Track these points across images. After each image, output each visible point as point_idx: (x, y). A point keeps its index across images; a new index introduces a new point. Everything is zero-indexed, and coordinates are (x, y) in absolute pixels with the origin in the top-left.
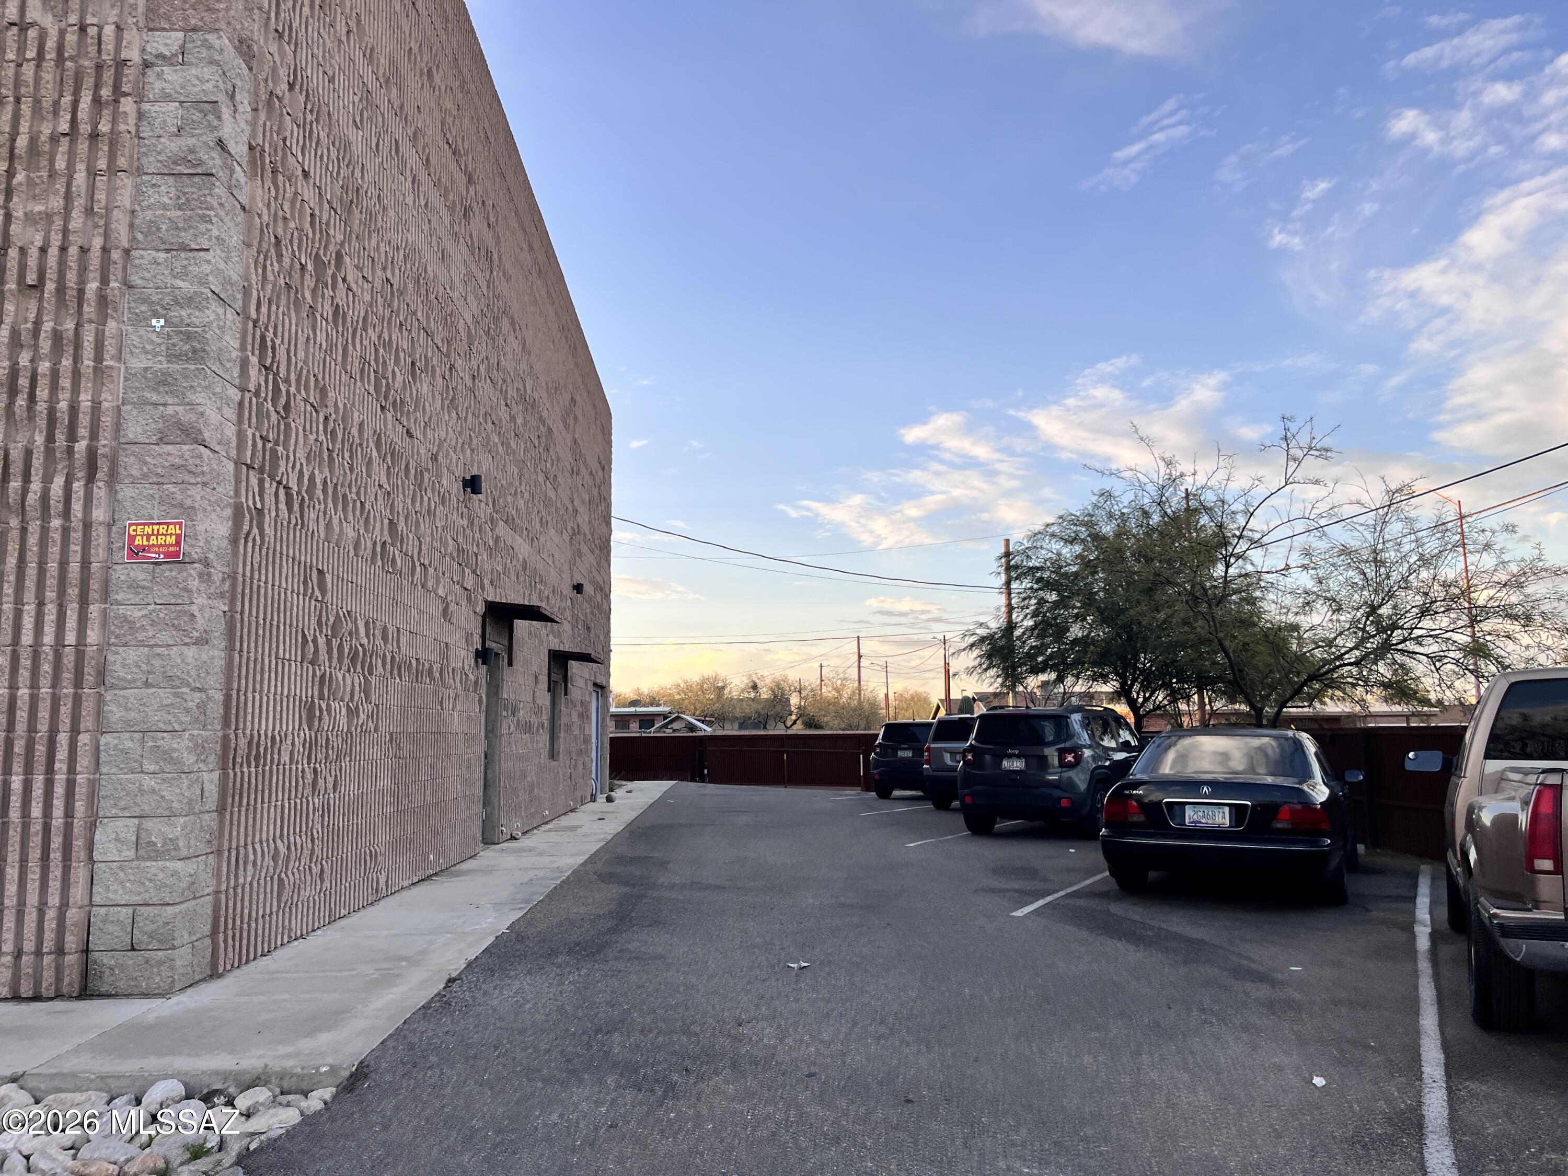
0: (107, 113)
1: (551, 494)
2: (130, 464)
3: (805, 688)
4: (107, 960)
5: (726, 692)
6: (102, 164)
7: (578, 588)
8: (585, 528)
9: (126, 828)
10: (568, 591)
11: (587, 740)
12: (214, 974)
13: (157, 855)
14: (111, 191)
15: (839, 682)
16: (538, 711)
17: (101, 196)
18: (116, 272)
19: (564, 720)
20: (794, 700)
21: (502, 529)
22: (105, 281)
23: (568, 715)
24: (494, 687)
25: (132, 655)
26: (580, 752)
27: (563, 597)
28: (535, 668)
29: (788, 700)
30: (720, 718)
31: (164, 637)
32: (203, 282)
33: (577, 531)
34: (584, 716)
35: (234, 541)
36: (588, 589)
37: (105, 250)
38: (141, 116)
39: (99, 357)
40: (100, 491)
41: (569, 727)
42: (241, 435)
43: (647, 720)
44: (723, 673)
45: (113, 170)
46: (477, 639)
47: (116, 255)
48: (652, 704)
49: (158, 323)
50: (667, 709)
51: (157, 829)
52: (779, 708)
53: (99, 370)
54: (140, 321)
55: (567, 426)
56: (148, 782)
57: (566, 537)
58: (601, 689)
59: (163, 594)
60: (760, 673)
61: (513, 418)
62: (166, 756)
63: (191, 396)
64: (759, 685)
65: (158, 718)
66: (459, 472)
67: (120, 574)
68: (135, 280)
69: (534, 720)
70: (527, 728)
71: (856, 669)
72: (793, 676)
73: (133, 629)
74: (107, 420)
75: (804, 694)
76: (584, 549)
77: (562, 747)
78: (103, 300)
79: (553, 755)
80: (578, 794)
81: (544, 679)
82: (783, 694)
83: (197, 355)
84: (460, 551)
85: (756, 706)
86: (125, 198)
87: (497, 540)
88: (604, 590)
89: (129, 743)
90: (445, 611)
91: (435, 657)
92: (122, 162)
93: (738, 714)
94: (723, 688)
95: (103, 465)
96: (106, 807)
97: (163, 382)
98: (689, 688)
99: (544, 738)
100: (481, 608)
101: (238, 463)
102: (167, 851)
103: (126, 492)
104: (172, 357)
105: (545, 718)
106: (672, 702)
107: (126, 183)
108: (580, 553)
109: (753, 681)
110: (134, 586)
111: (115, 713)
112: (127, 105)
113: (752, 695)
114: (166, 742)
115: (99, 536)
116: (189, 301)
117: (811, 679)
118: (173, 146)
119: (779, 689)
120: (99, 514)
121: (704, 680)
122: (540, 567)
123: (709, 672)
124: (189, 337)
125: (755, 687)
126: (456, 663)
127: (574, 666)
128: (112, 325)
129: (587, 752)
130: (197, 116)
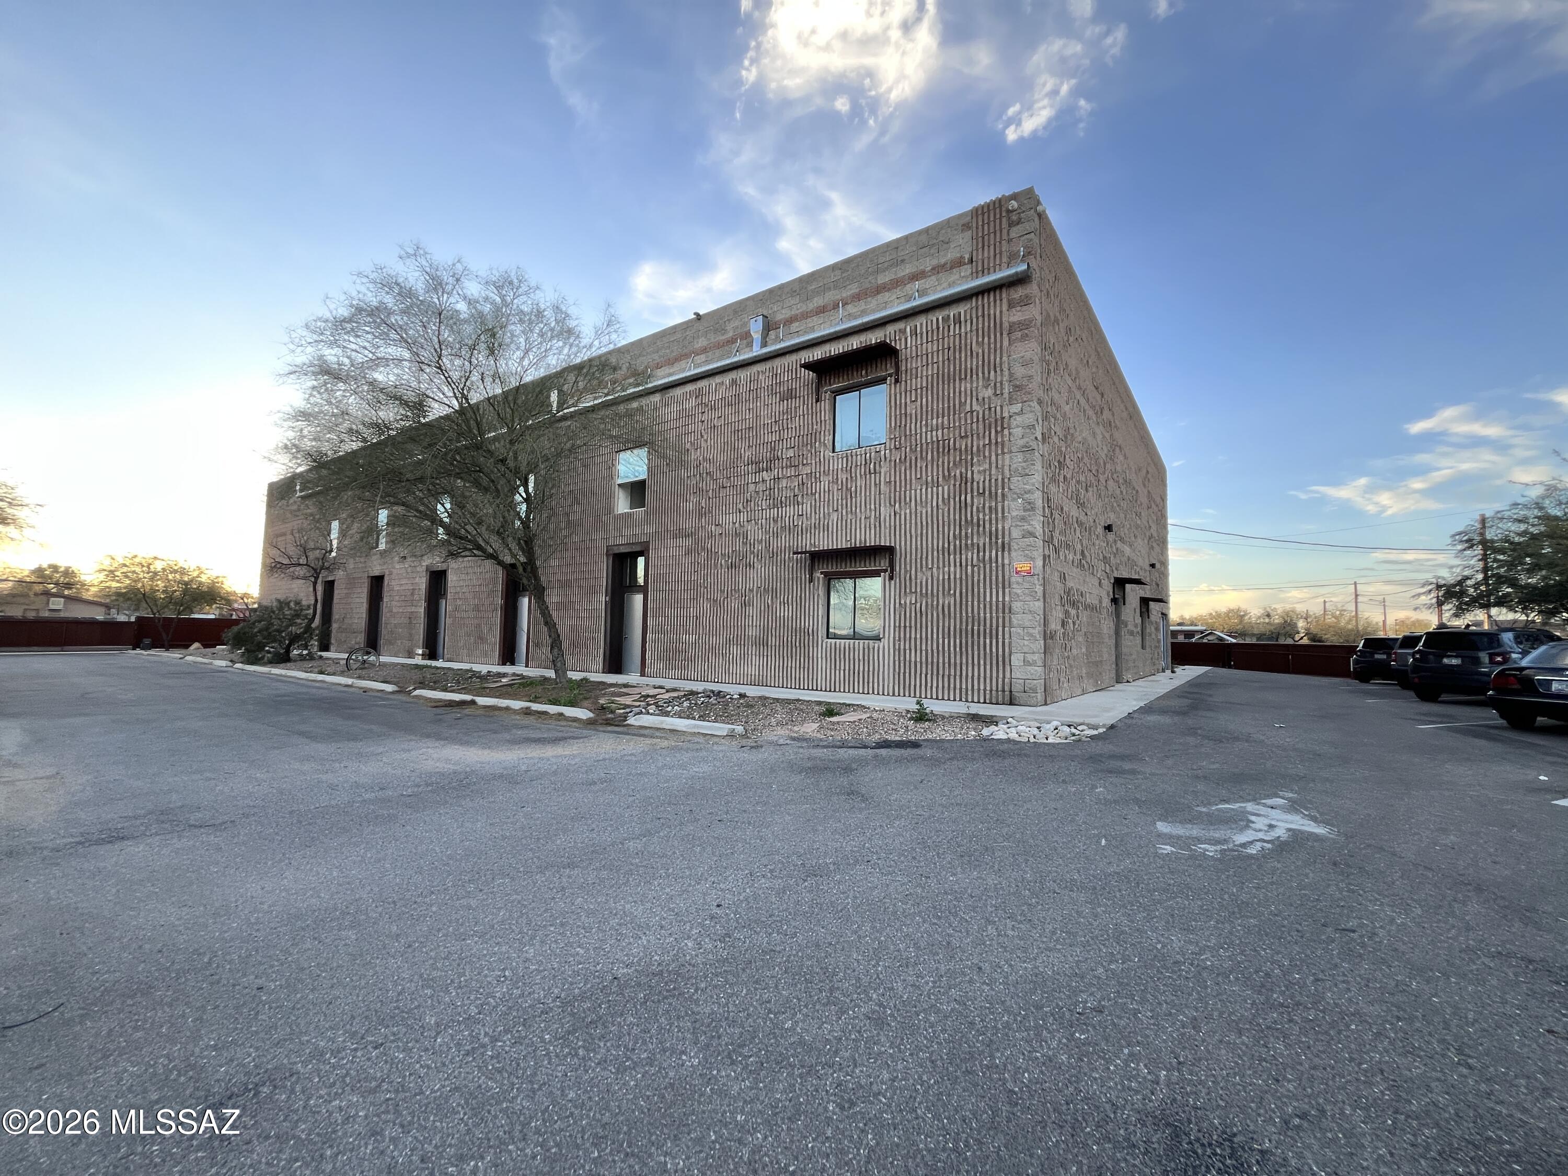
0: (999, 435)
1: (1139, 522)
2: (1014, 546)
3: (1311, 616)
4: (1016, 694)
5: (1246, 618)
6: (1000, 452)
7: (1153, 566)
8: (1155, 535)
9: (1021, 656)
10: (1148, 568)
11: (1159, 641)
12: (1046, 704)
13: (1030, 665)
14: (1003, 460)
15: (1338, 613)
16: (1136, 626)
17: (1000, 462)
18: (1006, 486)
19: (1148, 630)
20: (1301, 624)
21: (1119, 544)
22: (1003, 489)
23: (1150, 629)
24: (1118, 614)
25: (1019, 604)
26: (1156, 647)
27: (1145, 570)
28: (1134, 606)
29: (1296, 624)
30: (1243, 634)
31: (1027, 599)
32: (1034, 485)
33: (1151, 537)
34: (1157, 629)
35: (1044, 567)
36: (1158, 566)
37: (1003, 479)
38: (1010, 434)
39: (1003, 513)
40: (1006, 553)
41: (1150, 635)
42: (1044, 531)
43: (1190, 634)
44: (1243, 606)
45: (1003, 453)
46: (1111, 593)
47: (1006, 480)
48: (1191, 625)
49: (1020, 501)
50: (1204, 628)
51: (1030, 657)
52: (1288, 628)
53: (1003, 517)
54: (1014, 500)
55: (1144, 485)
56: (1026, 643)
57: (1146, 541)
58: (1164, 615)
59: (1026, 585)
60: (1274, 606)
61: (1121, 492)
62: (1031, 635)
63: (1031, 522)
64: (1272, 613)
65: (1027, 624)
66: (1103, 524)
67: (1013, 579)
68: (1012, 487)
69: (1135, 630)
70: (1131, 633)
71: (1354, 605)
72: (1300, 608)
73: (1018, 596)
74: (1007, 533)
75: (1309, 620)
76: (1155, 545)
77: (1147, 644)
78: (1003, 495)
79: (1143, 647)
80: (1155, 667)
81: (1138, 611)
82: (1291, 620)
83: (1033, 509)
84: (1105, 557)
85: (1269, 627)
86: (1007, 462)
87: (1117, 549)
88: (1164, 564)
89: (1020, 631)
90: (1100, 583)
91: (1097, 602)
92: (1006, 450)
93: (1256, 631)
94: (1244, 616)
95: (1006, 546)
96: (1014, 650)
97: (1023, 519)
98: (1219, 615)
99: (1138, 640)
100: (1112, 581)
101: (1044, 541)
102: (1033, 663)
103: (1013, 554)
104: (1025, 510)
105: (1139, 629)
106: (1207, 624)
107: (1007, 456)
108: (1152, 548)
109: (1268, 611)
110: (1018, 583)
111: (1015, 621)
112: (1006, 432)
113: (1267, 620)
114: (1031, 630)
115: (1007, 567)
116: (1029, 492)
117: (1315, 608)
118: (1021, 442)
119: (1288, 616)
120: (1006, 561)
121: (1230, 611)
122: (1135, 558)
123: (1233, 605)
124: (1030, 503)
125: (1268, 616)
126: (1104, 605)
127: (1152, 605)
128: (1006, 502)
129: (1159, 647)
130: (1028, 431)
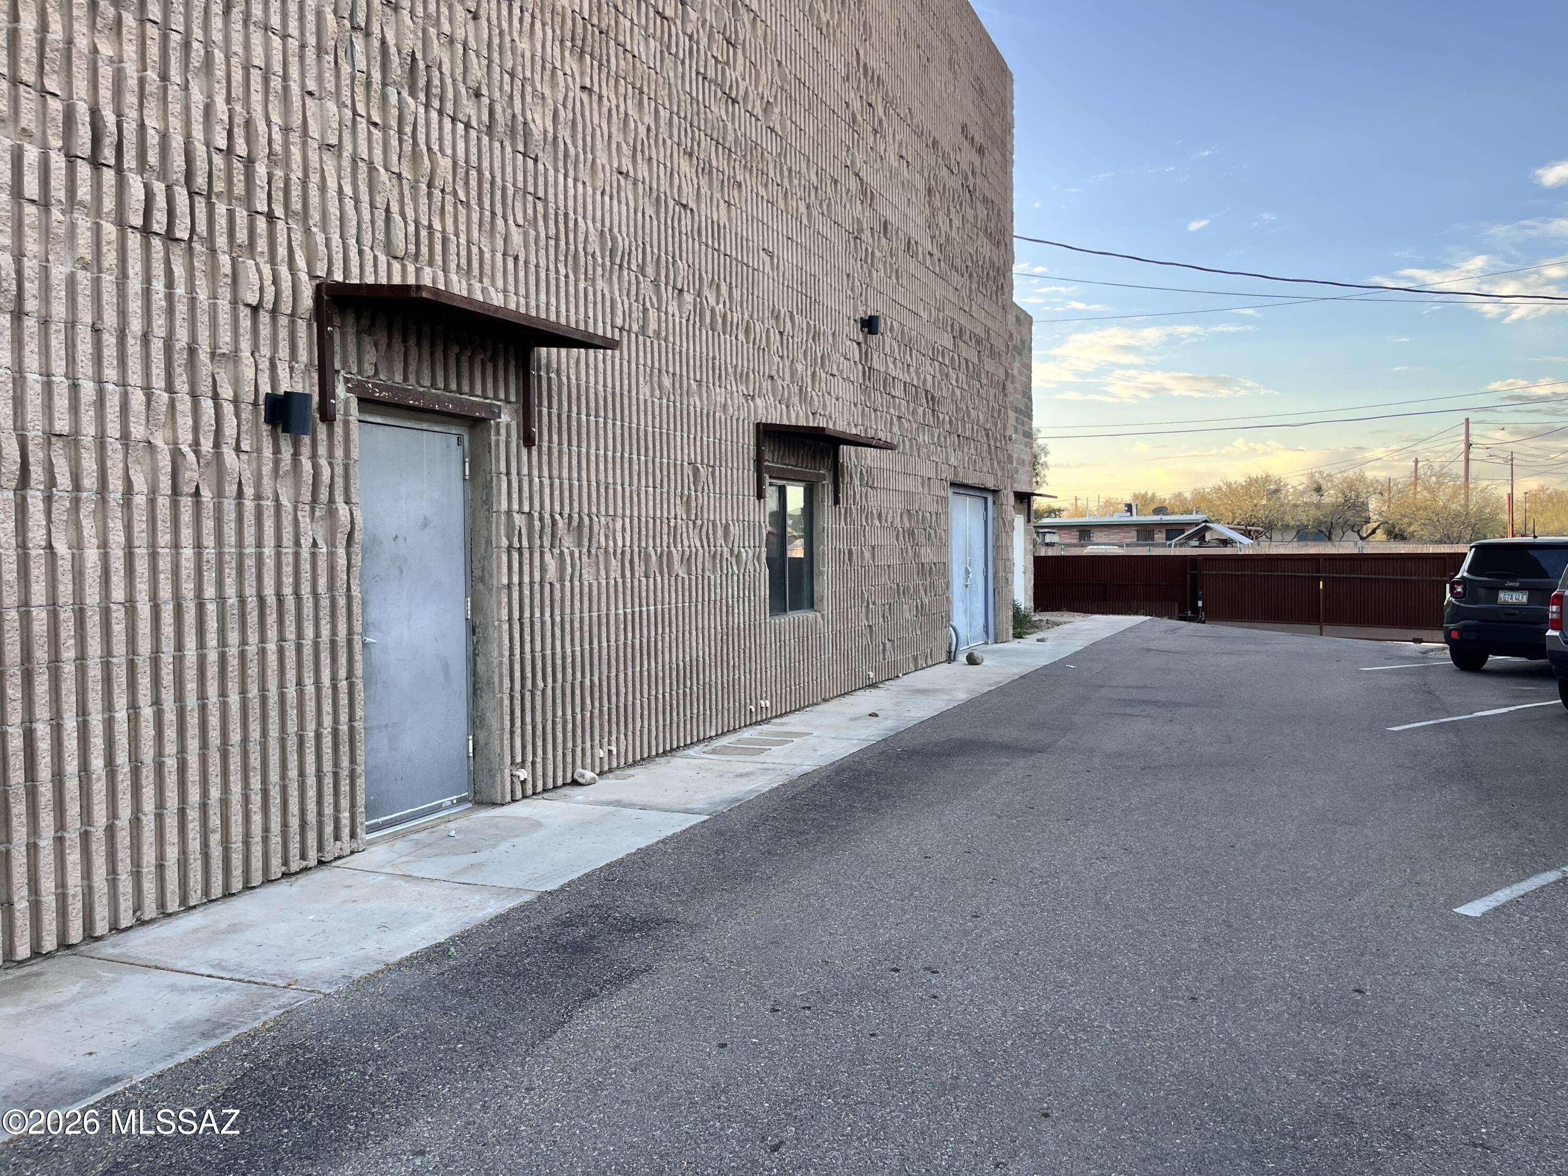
3: (1389, 488)
5: (1281, 495)
15: (1434, 479)
29: (1364, 505)
43: (1174, 529)
48: (1180, 511)
52: (1349, 514)
64: (1325, 486)
71: (1463, 464)
75: (1388, 496)
82: (1357, 497)
94: (1277, 491)
98: (1233, 491)
106: (1208, 508)
109: (1317, 483)
113: (1315, 498)
119: (1351, 491)
